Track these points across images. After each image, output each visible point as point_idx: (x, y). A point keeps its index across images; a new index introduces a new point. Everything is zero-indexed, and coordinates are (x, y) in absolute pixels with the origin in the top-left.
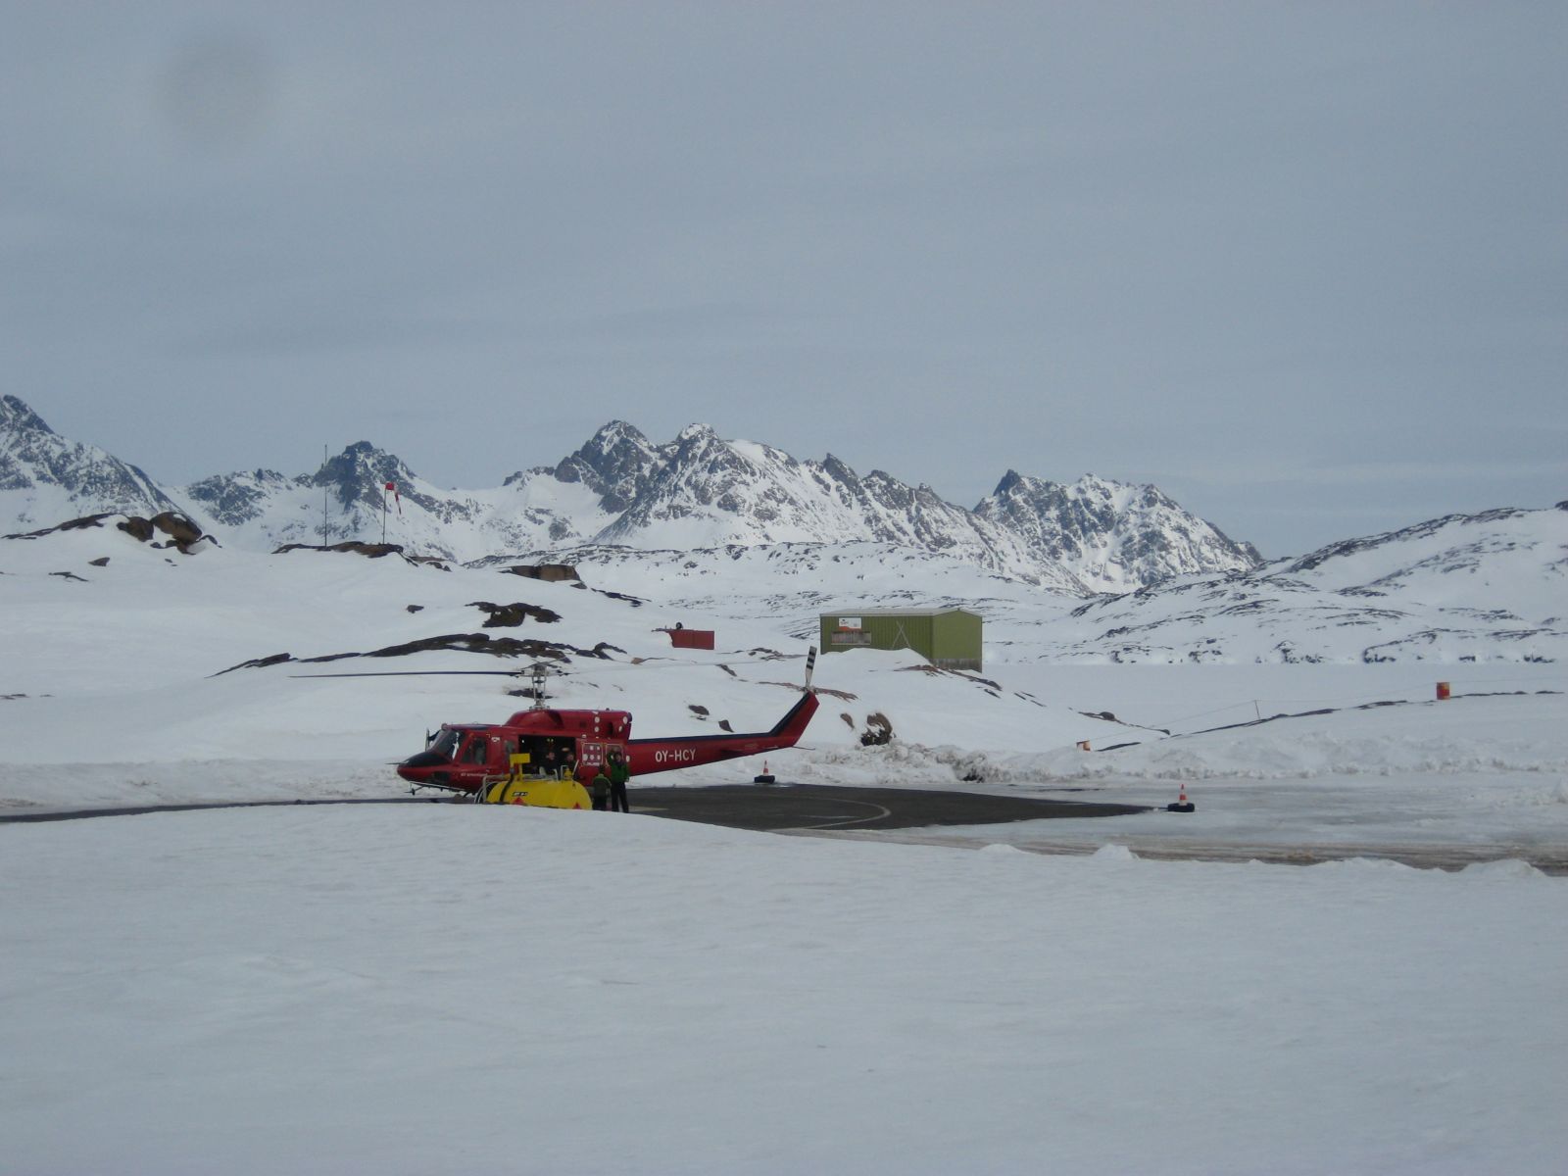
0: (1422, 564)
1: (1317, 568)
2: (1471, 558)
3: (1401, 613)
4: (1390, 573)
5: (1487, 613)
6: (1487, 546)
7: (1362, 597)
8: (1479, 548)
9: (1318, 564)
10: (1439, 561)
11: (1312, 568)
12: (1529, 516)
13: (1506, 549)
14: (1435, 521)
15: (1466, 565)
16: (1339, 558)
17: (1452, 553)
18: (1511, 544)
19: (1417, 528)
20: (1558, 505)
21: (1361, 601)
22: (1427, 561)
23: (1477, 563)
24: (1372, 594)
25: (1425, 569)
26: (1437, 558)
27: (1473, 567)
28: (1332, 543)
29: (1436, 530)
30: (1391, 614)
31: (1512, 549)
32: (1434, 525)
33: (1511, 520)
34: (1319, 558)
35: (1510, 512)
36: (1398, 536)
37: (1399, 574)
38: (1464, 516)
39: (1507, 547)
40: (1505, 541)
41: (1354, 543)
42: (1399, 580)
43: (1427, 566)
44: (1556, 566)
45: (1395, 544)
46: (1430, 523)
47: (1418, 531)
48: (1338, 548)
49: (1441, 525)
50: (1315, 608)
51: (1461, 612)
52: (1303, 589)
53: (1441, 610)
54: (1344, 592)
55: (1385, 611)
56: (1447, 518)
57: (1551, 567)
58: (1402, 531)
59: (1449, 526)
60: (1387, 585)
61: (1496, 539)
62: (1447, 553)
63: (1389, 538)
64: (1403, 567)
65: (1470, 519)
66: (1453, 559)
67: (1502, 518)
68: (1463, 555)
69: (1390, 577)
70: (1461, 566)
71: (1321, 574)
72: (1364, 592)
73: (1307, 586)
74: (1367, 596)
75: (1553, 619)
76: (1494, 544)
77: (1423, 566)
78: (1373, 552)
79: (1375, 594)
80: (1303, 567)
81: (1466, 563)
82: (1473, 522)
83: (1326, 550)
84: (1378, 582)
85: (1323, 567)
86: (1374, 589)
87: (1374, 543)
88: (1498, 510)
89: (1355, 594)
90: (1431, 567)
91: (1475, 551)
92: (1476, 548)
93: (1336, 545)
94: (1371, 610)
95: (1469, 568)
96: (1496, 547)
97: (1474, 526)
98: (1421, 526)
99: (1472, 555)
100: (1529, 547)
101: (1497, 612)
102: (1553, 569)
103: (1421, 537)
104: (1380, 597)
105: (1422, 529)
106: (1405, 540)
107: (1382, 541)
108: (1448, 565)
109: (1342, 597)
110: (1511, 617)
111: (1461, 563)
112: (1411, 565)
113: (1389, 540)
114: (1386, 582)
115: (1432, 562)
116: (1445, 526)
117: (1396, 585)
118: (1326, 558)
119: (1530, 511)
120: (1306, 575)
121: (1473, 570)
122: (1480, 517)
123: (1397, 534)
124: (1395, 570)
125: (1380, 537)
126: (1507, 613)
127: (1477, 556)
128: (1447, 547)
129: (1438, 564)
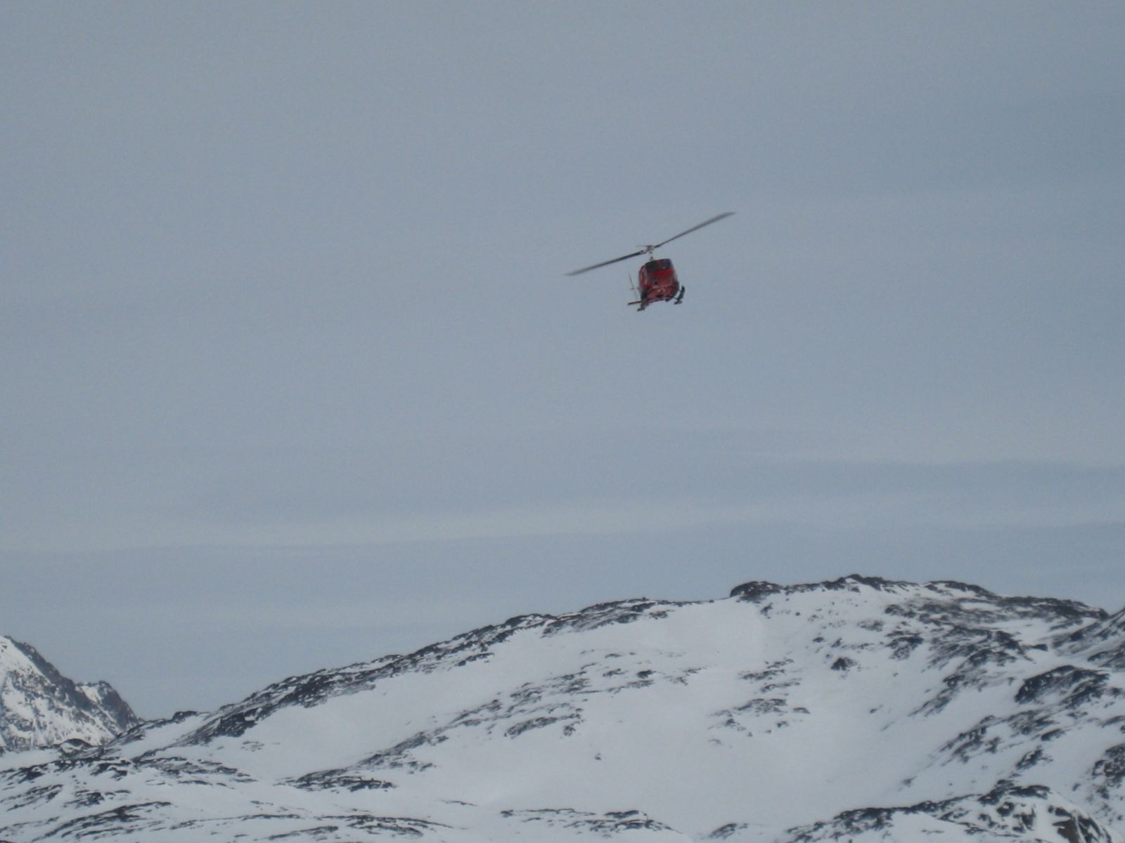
0: (465, 719)
1: (249, 733)
2: (563, 705)
3: (424, 823)
4: (401, 739)
5: (600, 816)
6: (595, 678)
7: (344, 790)
8: (581, 682)
9: (251, 724)
10: (501, 712)
11: (239, 733)
12: (676, 613)
13: (635, 684)
14: (490, 628)
15: (554, 720)
16: (294, 711)
17: (526, 694)
18: (643, 674)
19: (455, 644)
20: (735, 592)
21: (342, 800)
22: (475, 712)
23: (577, 715)
24: (364, 784)
25: (471, 728)
26: (495, 705)
27: (569, 722)
28: (279, 679)
29: (491, 649)
30: (405, 825)
31: (647, 683)
32: (487, 637)
33: (643, 622)
34: (253, 712)
35: (640, 607)
36: (414, 662)
37: (420, 740)
38: (548, 616)
39: (637, 679)
40: (632, 668)
41: (324, 678)
42: (419, 753)
43: (477, 722)
44: (736, 718)
45: (407, 680)
46: (478, 632)
47: (454, 651)
48: (292, 689)
49: (501, 637)
50: (246, 818)
51: (547, 816)
52: (222, 777)
53: (507, 813)
54: (306, 781)
55: (393, 819)
56: (514, 621)
57: (725, 718)
58: (422, 652)
59: (519, 637)
60: (394, 765)
61: (613, 664)
62: (514, 695)
63: (395, 665)
64: (428, 728)
65: (559, 623)
66: (529, 706)
67: (623, 619)
68: (547, 699)
69: (400, 748)
70: (544, 722)
71: (257, 746)
72: (347, 782)
73: (228, 771)
74: (354, 789)
75: (732, 826)
76: (610, 673)
77: (466, 723)
78: (362, 697)
79: (370, 784)
80: (221, 731)
81: (555, 714)
82: (567, 628)
83: (268, 695)
84: (376, 759)
85: (260, 730)
86: (367, 774)
87: (366, 677)
88: (615, 604)
89: (328, 784)
90: (483, 725)
91: (570, 690)
92: (574, 684)
93: (288, 682)
94: (362, 819)
95: (560, 725)
96: (615, 681)
97: (567, 635)
98: (462, 640)
99: (567, 698)
100: (681, 680)
101: (618, 815)
102: (730, 722)
103: (462, 663)
104: (380, 791)
105: (462, 647)
106: (429, 669)
107: (381, 672)
108: (519, 719)
109: (303, 792)
110: (648, 824)
111: (545, 714)
112: (442, 722)
113: (397, 670)
114: (392, 758)
115: (486, 713)
116: (509, 638)
117: (413, 764)
118: (267, 710)
119: (680, 604)
120: (226, 748)
121: (569, 729)
122: (579, 619)
123: (413, 659)
124: (410, 733)
125: (378, 665)
126: (640, 817)
127: (576, 699)
128: (515, 684)
129: (496, 718)
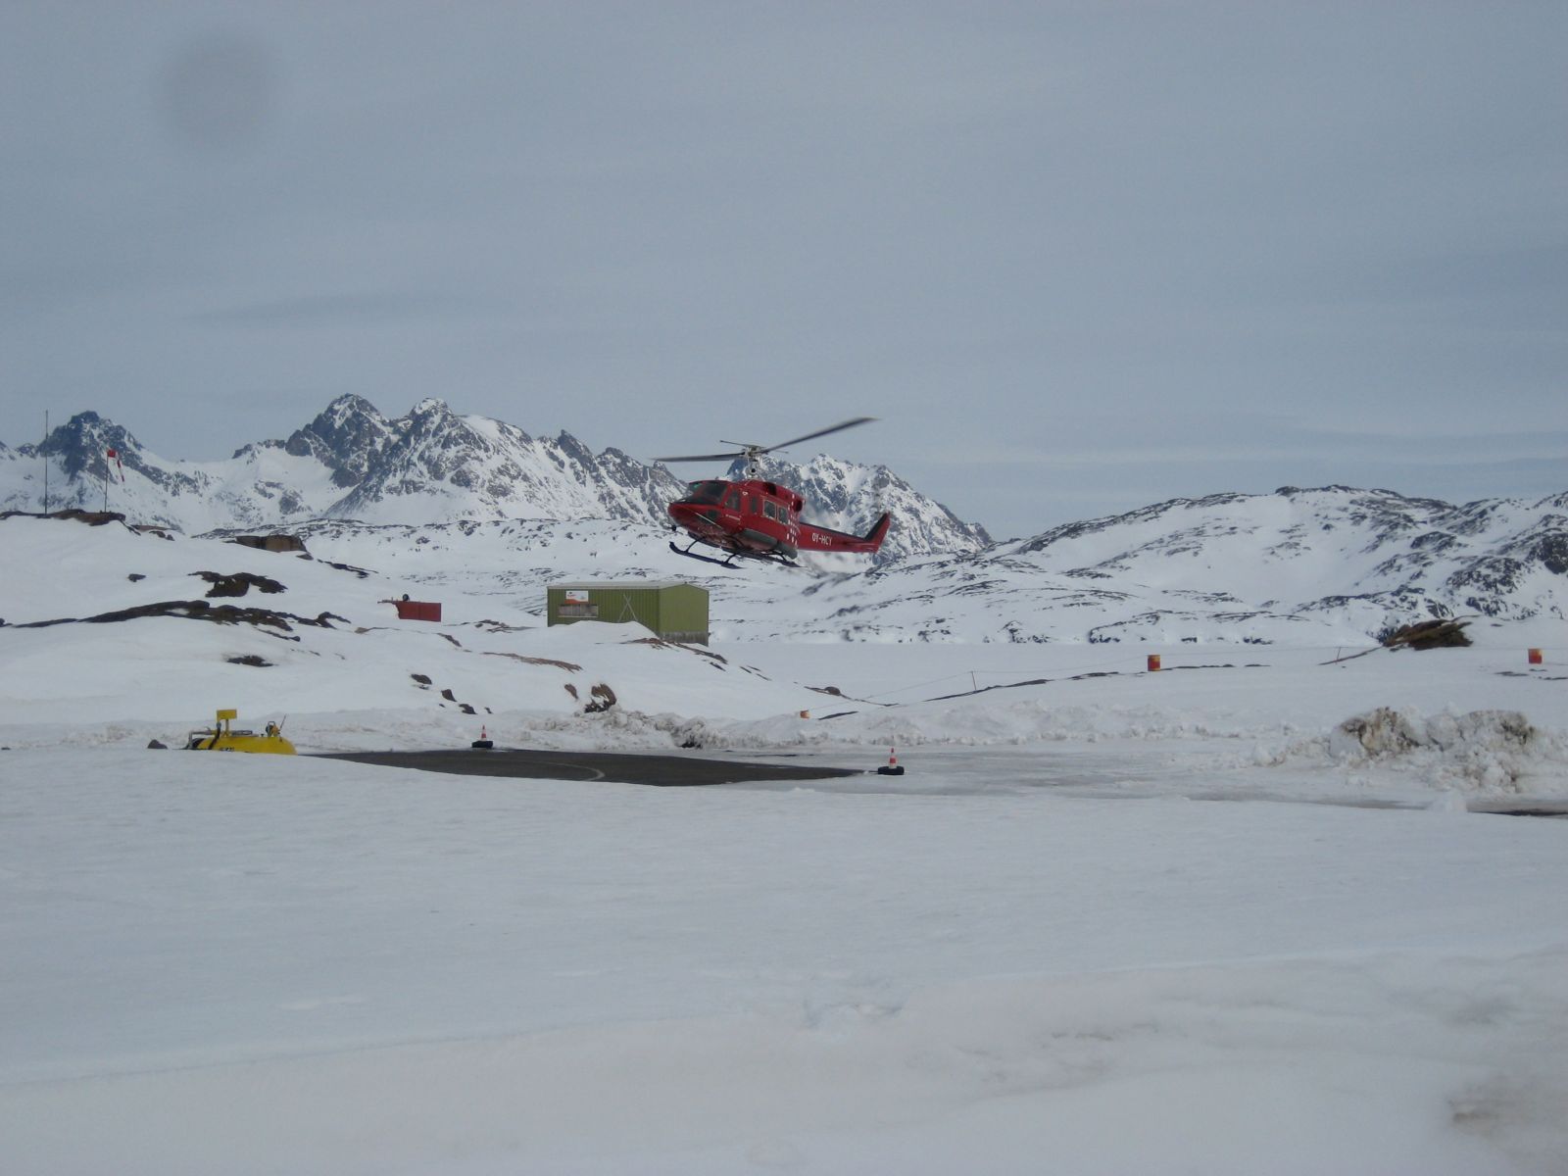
0: (1147, 547)
1: (1045, 550)
2: (1194, 542)
3: (1125, 595)
4: (1117, 555)
5: (1209, 595)
6: (1209, 530)
7: (1089, 578)
8: (1202, 532)
9: (1046, 546)
10: (1164, 544)
11: (1039, 550)
12: (1249, 501)
13: (1228, 533)
14: (1160, 504)
15: (1189, 549)
16: (1066, 540)
17: (1176, 537)
18: (1233, 528)
19: (1142, 512)
20: (1277, 491)
21: (1088, 583)
22: (1151, 544)
23: (1200, 547)
24: (1098, 575)
25: (1149, 551)
26: (1161, 541)
27: (1196, 550)
28: (1060, 525)
29: (1160, 514)
30: (1116, 595)
31: (1234, 533)
32: (1159, 508)
33: (1233, 505)
34: (1046, 540)
35: (1232, 497)
36: (1124, 519)
37: (1125, 556)
38: (1188, 500)
39: (1229, 531)
40: (1227, 525)
41: (1081, 525)
42: (1125, 562)
43: (1152, 549)
44: (1276, 551)
45: (1120, 527)
46: (1155, 506)
47: (1143, 515)
48: (1065, 530)
49: (1165, 509)
50: (1042, 589)
51: (1184, 594)
52: (1031, 570)
53: (1165, 592)
54: (1071, 573)
55: (1110, 593)
56: (1172, 502)
57: (1270, 551)
58: (1127, 515)
59: (1173, 509)
60: (1113, 567)
61: (1218, 524)
62: (1171, 537)
63: (1114, 520)
64: (1129, 550)
65: (1193, 503)
66: (1177, 542)
67: (1224, 502)
68: (1186, 539)
69: (1116, 559)
70: (1184, 549)
71: (1048, 556)
72: (1090, 574)
73: (1035, 567)
74: (1093, 578)
75: (1272, 602)
76: (1217, 528)
77: (1148, 549)
78: (1099, 535)
79: (1101, 576)
80: (1032, 548)
81: (1190, 546)
82: (1197, 506)
83: (1054, 532)
84: (1104, 564)
85: (1050, 549)
86: (1100, 571)
87: (1101, 525)
88: (1220, 495)
89: (1081, 575)
90: (1155, 550)
91: (1197, 535)
92: (1199, 532)
93: (1064, 527)
94: (1097, 592)
95: (1192, 551)
96: (1219, 531)
97: (1197, 510)
98: (1147, 510)
99: (1195, 538)
100: (1250, 532)
101: (1217, 594)
102: (1273, 553)
103: (1146, 521)
104: (1105, 579)
105: (1146, 513)
106: (1130, 522)
107: (1108, 523)
108: (1172, 547)
109: (1069, 578)
110: (1232, 599)
111: (1184, 546)
112: (1135, 548)
113: (1115, 523)
114: (1111, 564)
115: (1156, 545)
116: (1169, 509)
117: (1122, 567)
118: (1053, 540)
119: (1251, 496)
120: (1033, 557)
121: (1196, 554)
122: (1203, 502)
123: (1123, 517)
124: (1121, 552)
125: (1107, 520)
126: (1228, 596)
127: (1200, 539)
128: (1171, 531)
129: (1161, 547)
